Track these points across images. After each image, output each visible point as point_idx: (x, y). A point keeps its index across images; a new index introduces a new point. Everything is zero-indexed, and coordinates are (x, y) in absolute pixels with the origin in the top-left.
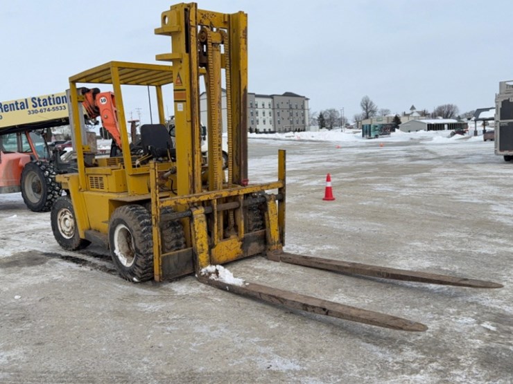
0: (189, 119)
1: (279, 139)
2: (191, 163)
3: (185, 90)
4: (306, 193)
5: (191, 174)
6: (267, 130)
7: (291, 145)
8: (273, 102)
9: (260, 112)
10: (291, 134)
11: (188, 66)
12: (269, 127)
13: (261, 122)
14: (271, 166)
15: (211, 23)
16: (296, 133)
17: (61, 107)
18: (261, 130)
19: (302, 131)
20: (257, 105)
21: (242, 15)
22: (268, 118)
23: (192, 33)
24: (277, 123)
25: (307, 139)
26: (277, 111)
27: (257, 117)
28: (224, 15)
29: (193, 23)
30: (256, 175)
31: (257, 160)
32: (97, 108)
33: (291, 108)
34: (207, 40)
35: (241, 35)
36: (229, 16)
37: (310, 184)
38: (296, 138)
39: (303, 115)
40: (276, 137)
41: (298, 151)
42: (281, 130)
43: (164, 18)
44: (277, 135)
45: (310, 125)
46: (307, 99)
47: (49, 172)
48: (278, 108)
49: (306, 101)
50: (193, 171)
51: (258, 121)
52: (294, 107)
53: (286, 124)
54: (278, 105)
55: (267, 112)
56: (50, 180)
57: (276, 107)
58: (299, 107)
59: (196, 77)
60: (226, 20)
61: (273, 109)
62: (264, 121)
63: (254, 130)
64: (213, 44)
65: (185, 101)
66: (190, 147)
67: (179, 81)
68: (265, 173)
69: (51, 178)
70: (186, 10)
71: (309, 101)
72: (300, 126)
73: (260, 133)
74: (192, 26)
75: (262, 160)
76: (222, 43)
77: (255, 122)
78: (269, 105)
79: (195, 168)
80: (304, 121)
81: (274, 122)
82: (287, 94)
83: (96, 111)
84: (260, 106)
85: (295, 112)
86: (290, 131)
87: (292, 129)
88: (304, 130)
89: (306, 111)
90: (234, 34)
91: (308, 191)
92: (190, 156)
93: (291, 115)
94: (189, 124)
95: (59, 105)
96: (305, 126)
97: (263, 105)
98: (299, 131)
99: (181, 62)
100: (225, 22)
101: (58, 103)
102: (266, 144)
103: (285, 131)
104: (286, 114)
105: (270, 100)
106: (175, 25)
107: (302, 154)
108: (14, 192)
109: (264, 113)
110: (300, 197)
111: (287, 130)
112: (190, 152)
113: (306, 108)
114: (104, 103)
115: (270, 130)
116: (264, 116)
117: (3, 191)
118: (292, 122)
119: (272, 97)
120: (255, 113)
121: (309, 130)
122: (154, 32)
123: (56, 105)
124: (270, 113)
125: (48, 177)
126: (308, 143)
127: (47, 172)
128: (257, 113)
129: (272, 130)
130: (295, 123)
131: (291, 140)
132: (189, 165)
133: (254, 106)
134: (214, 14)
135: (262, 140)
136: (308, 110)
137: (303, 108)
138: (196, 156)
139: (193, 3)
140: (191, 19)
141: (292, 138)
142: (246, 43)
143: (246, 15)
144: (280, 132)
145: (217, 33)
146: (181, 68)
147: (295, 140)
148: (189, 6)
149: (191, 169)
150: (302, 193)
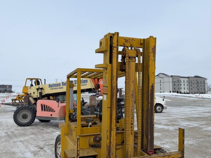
0: (109, 106)
1: (192, 97)
2: (109, 137)
3: (107, 87)
4: (205, 137)
5: (108, 144)
6: (186, 92)
7: (198, 100)
8: (189, 80)
9: (182, 84)
10: (198, 95)
11: (111, 72)
12: (186, 91)
13: (183, 88)
14: (186, 113)
15: (131, 45)
16: (201, 94)
17: (85, 84)
18: (183, 92)
19: (203, 93)
20: (181, 81)
21: (152, 39)
22: (186, 87)
23: (114, 51)
24: (191, 89)
25: (206, 97)
26: (191, 84)
27: (181, 86)
28: (141, 39)
29: (115, 45)
30: (177, 118)
31: (179, 108)
32: (99, 85)
33: (198, 83)
34: (125, 55)
35: (151, 51)
36: (144, 40)
37: (207, 129)
38: (200, 97)
39: (204, 86)
40: (190, 96)
41: (201, 105)
42: (193, 92)
43: (101, 43)
44: (191, 95)
45: (208, 91)
46: (206, 79)
47: (75, 113)
48: (191, 82)
49: (206, 80)
50: (110, 142)
51: (181, 88)
52: (199, 82)
53: (196, 90)
54: (191, 81)
55: (186, 84)
56: (75, 116)
57: (190, 82)
58: (202, 82)
59: (115, 79)
60: (142, 42)
61: (189, 83)
62: (184, 88)
63: (179, 92)
64: (129, 57)
65: (107, 94)
66: (109, 126)
67: (105, 81)
68: (182, 117)
69: (76, 116)
70: (111, 37)
71: (207, 80)
72: (203, 91)
73: (182, 93)
74: (115, 47)
75: (181, 108)
76: (137, 56)
77: (180, 88)
78: (187, 81)
79: (112, 140)
80: (204, 89)
81: (189, 89)
82: (196, 77)
83: (98, 86)
84: (182, 81)
85: (200, 85)
86: (197, 93)
87: (198, 92)
88: (205, 93)
89: (206, 85)
90: (147, 51)
91: (206, 135)
92: (109, 131)
93: (198, 86)
94: (109, 109)
95: (84, 84)
96: (205, 91)
97: (184, 81)
98: (202, 93)
99: (107, 69)
100: (141, 44)
101: (84, 83)
102: (185, 99)
103: (195, 93)
104: (195, 86)
105: (187, 79)
106: (105, 47)
107: (203, 106)
108: (62, 120)
109: (184, 85)
110: (200, 140)
111: (196, 93)
112: (108, 129)
113: (206, 83)
114: (102, 83)
115: (187, 92)
116: (184, 86)
117: (57, 119)
118: (198, 89)
119: (188, 78)
120: (180, 85)
121: (207, 93)
122: (95, 52)
123: (83, 83)
124: (187, 85)
125: (74, 115)
126: (207, 100)
127: (74, 113)
128: (181, 84)
129: (188, 92)
130: (200, 89)
131: (198, 98)
132: (108, 138)
133: (179, 81)
134: (133, 39)
135: (183, 97)
136: (207, 84)
137: (204, 83)
138: (112, 132)
139: (116, 32)
140: (114, 42)
141: (198, 97)
142: (154, 56)
143: (156, 38)
144: (192, 93)
145: (134, 51)
146: (106, 73)
147: (200, 98)
148: (113, 34)
149: (108, 141)
150: (202, 136)
